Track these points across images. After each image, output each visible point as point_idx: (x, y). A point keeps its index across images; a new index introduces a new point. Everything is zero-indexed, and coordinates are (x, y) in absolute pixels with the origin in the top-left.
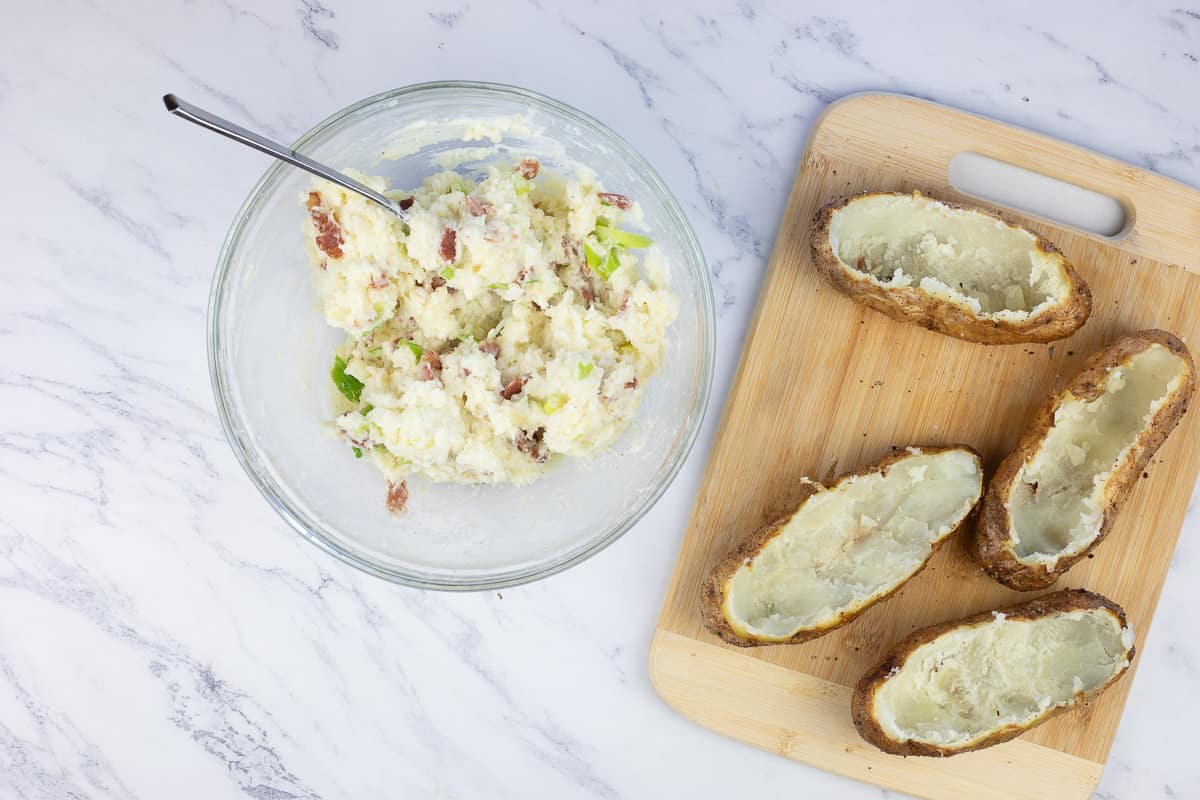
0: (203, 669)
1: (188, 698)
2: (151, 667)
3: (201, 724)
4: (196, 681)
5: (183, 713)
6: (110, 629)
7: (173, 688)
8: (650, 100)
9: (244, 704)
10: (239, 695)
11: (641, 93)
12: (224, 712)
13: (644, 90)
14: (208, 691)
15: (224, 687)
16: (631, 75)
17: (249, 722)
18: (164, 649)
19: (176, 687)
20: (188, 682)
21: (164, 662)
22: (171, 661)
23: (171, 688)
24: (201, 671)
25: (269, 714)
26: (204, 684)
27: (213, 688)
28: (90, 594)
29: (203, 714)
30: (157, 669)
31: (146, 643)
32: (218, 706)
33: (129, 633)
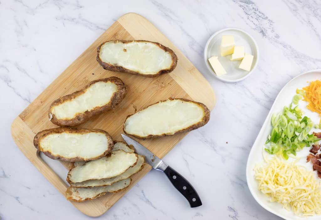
0: (265, 36)
1: (269, 28)
2: (279, 37)
3: (266, 21)
4: (267, 33)
5: (270, 24)
6: (290, 47)
7: (273, 31)
8: (142, 192)
9: (254, 27)
10: (255, 29)
11: (145, 194)
12: (259, 24)
13: (144, 195)
14: (263, 30)
15: (259, 31)
16: (148, 199)
17: (252, 22)
18: (276, 42)
19: (272, 31)
20: (269, 32)
21: (276, 39)
22: (273, 39)
23: (274, 31)
24: (266, 36)
25: (247, 24)
26: (265, 32)
27: (262, 31)
28: (296, 57)
29: (265, 24)
30: (277, 37)
31: (281, 43)
32: (261, 26)
33: (285, 46)
